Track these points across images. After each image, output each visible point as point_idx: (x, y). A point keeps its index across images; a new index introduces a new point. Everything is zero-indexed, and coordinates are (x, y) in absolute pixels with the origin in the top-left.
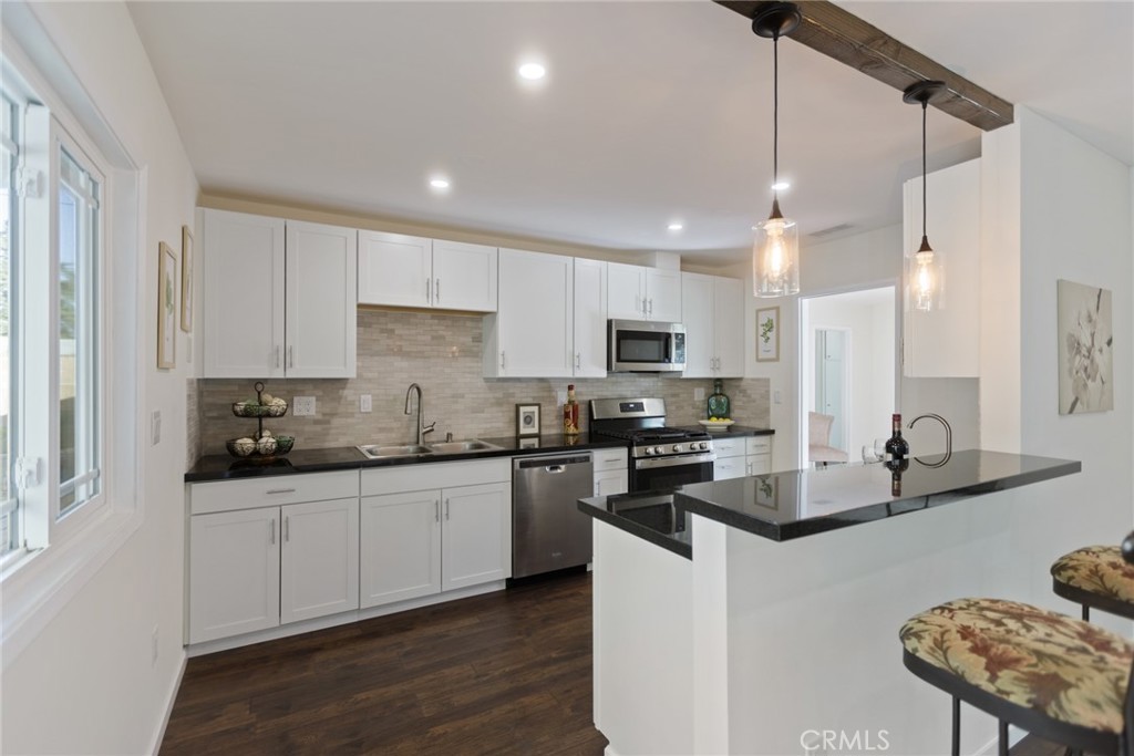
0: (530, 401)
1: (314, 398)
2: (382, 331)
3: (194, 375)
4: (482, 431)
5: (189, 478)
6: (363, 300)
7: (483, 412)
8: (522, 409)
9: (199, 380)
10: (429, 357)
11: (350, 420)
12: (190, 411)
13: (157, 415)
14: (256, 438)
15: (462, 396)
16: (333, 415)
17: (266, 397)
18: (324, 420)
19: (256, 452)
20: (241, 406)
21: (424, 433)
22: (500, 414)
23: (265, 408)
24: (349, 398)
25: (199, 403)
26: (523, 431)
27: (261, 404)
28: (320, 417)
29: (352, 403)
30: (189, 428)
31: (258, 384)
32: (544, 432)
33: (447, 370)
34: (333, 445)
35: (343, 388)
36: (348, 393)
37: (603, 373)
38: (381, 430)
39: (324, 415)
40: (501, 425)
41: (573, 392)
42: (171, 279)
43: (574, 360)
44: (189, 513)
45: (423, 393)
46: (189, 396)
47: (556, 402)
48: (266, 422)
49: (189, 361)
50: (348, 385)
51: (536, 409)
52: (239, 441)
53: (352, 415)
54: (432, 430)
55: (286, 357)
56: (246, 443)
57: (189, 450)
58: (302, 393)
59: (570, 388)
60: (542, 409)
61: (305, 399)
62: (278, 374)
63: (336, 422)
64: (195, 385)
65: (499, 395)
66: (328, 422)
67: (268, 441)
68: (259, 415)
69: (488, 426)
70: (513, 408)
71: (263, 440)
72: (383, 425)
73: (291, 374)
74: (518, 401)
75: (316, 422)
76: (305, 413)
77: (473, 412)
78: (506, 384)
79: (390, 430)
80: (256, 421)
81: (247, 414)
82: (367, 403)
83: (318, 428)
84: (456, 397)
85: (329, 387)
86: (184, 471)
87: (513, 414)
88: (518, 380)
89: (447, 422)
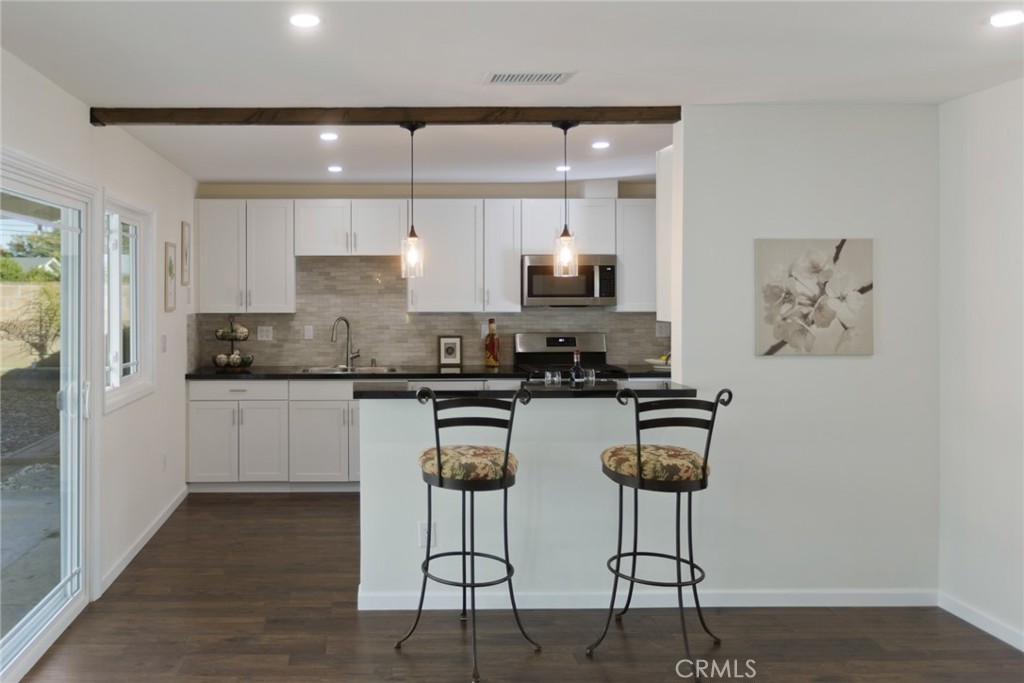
0: (452, 333)
1: (271, 328)
2: (321, 274)
3: (192, 310)
4: (405, 360)
5: (188, 377)
6: (299, 254)
7: (406, 342)
8: (443, 341)
9: (197, 315)
10: (358, 295)
11: (297, 345)
12: (188, 335)
13: (164, 337)
14: (229, 355)
15: (388, 328)
16: (286, 340)
17: (236, 326)
18: (278, 345)
19: (228, 365)
20: (220, 332)
21: (352, 358)
22: (423, 344)
23: (234, 334)
24: (297, 328)
25: (198, 329)
26: (444, 361)
27: (232, 331)
28: (275, 342)
29: (298, 332)
30: (188, 345)
31: (231, 318)
32: (467, 363)
33: (374, 305)
34: (285, 363)
35: (292, 320)
36: (295, 324)
37: (517, 308)
38: (320, 354)
39: (279, 340)
40: (424, 354)
41: (494, 326)
42: (173, 259)
43: (484, 296)
44: (188, 400)
45: (351, 325)
46: (188, 326)
47: (480, 334)
48: (236, 344)
49: (189, 302)
50: (296, 318)
51: (457, 341)
52: (219, 356)
53: (298, 341)
54: (358, 356)
55: (247, 298)
56: (222, 358)
57: (189, 360)
58: (263, 324)
59: (491, 321)
60: (464, 341)
61: (265, 328)
62: (242, 310)
63: (287, 346)
64: (194, 318)
65: (422, 327)
66: (281, 346)
67: (236, 357)
68: (232, 340)
69: (412, 354)
70: (436, 340)
71: (232, 356)
72: (321, 351)
73: (251, 310)
74: (440, 333)
75: (273, 346)
76: (265, 339)
77: (398, 342)
78: (428, 318)
79: (328, 354)
80: (229, 343)
81: (223, 338)
82: (309, 332)
83: (275, 350)
84: (382, 328)
85: (281, 320)
86: (185, 372)
87: (435, 345)
88: (442, 314)
89: (374, 350)
